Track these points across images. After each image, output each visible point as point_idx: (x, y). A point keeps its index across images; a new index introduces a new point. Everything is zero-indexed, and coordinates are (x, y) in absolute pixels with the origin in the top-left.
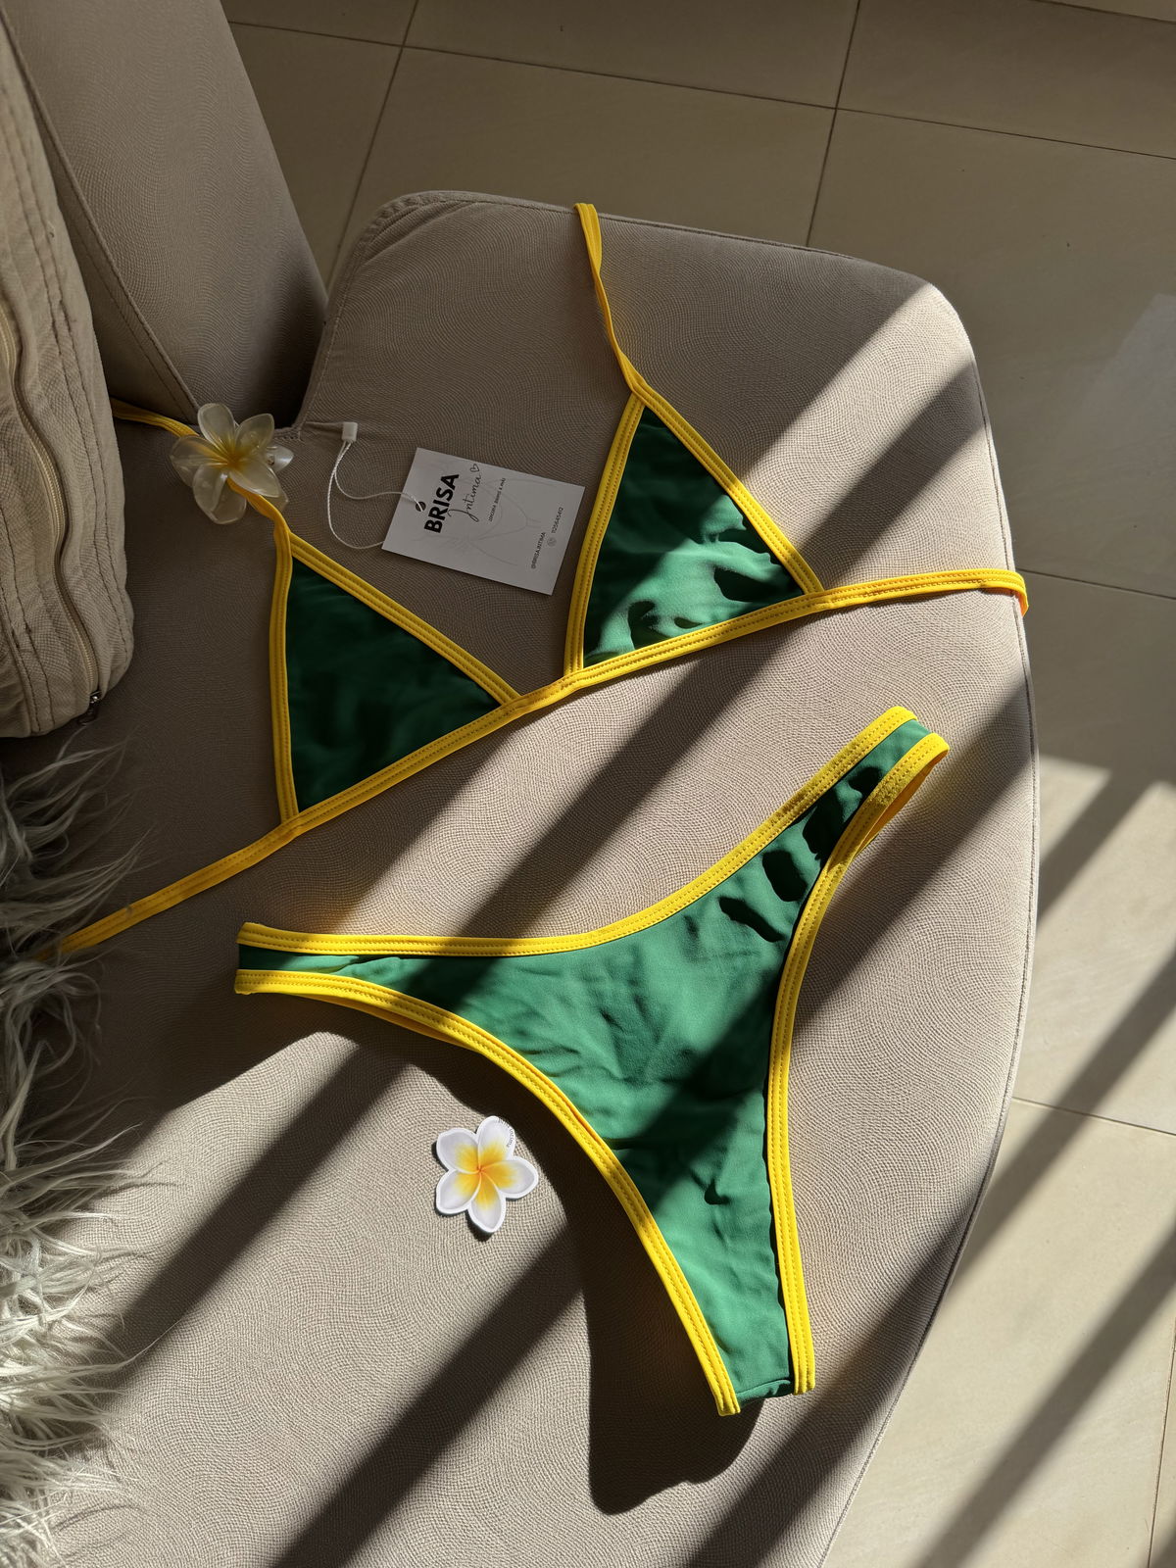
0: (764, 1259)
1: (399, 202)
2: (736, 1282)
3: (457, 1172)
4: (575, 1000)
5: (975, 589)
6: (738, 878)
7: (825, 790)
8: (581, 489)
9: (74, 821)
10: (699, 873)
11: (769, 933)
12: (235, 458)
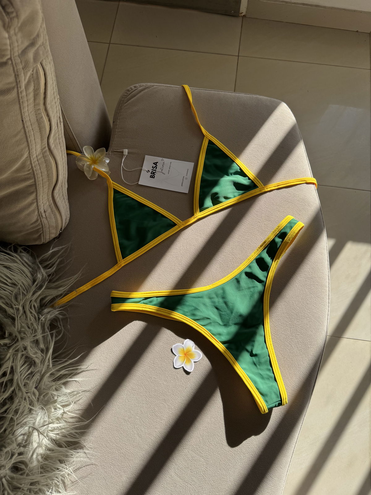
0: (269, 370)
1: (132, 87)
2: (262, 377)
3: (179, 356)
4: (208, 304)
5: (304, 183)
6: (249, 267)
7: (272, 240)
8: (193, 164)
9: (57, 267)
10: (238, 266)
11: (260, 281)
12: (94, 161)
